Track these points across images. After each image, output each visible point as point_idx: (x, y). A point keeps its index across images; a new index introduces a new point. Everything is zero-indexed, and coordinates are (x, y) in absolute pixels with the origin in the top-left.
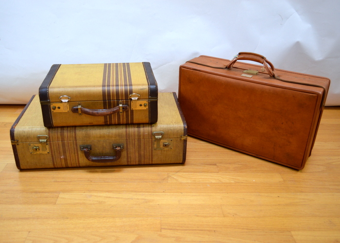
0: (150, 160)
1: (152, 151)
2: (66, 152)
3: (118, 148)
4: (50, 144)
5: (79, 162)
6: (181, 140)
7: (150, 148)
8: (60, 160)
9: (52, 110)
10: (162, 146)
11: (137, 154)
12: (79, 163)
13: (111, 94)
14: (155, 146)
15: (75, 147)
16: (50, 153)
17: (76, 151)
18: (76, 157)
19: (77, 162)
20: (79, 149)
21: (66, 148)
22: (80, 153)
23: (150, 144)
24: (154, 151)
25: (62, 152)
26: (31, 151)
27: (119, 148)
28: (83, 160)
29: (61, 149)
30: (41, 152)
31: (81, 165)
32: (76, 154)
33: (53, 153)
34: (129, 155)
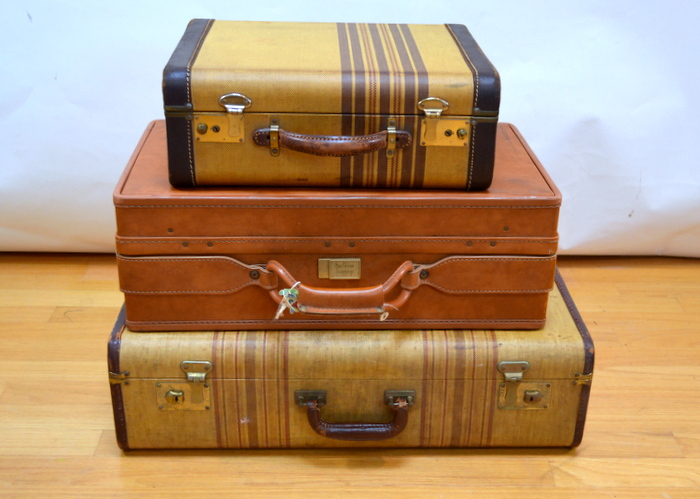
0: (485, 436)
1: (492, 412)
2: (255, 409)
3: (402, 404)
4: (215, 385)
5: (288, 434)
6: (574, 384)
7: (488, 404)
8: (237, 430)
9: (196, 135)
10: (519, 400)
11: (449, 420)
12: (288, 439)
13: (367, 96)
14: (502, 399)
15: (282, 395)
16: (213, 410)
17: (283, 407)
18: (283, 421)
19: (283, 436)
20: (291, 398)
21: (258, 397)
22: (292, 410)
23: (489, 394)
24: (497, 412)
25: (245, 408)
26: (161, 401)
27: (405, 403)
28: (300, 432)
29: (244, 400)
30: (188, 404)
31: (293, 443)
32: (283, 415)
33: (221, 410)
34: (428, 422)
